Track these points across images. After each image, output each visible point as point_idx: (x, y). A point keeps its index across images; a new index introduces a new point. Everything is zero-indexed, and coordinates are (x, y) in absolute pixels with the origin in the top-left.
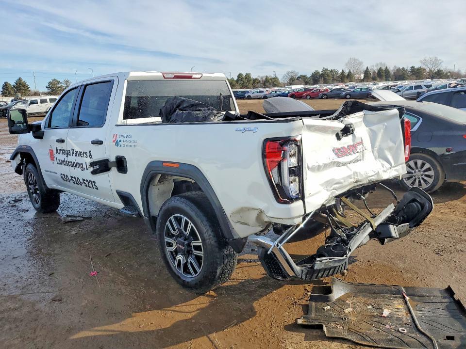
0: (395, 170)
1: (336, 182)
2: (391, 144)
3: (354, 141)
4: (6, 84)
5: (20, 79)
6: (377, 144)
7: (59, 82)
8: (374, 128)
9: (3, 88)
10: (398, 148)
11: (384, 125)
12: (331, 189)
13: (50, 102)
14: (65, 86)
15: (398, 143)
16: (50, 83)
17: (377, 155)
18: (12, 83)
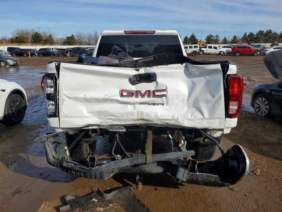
0: (207, 122)
1: (110, 114)
2: (209, 97)
3: (156, 87)
4: (186, 37)
5: (193, 35)
6: (194, 95)
7: (212, 36)
8: (196, 80)
9: (184, 40)
10: (217, 102)
11: (206, 78)
12: (104, 118)
13: (208, 48)
14: (215, 39)
15: (216, 97)
16: (208, 37)
17: (192, 104)
18: (189, 37)
